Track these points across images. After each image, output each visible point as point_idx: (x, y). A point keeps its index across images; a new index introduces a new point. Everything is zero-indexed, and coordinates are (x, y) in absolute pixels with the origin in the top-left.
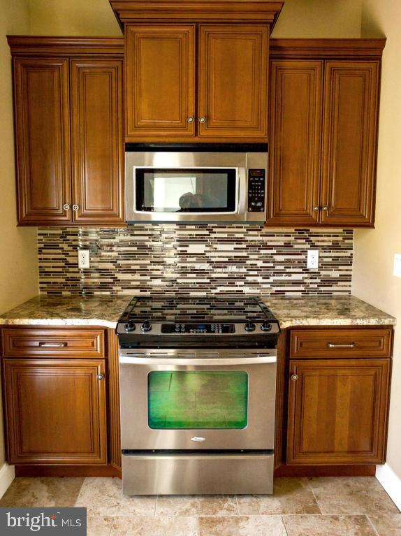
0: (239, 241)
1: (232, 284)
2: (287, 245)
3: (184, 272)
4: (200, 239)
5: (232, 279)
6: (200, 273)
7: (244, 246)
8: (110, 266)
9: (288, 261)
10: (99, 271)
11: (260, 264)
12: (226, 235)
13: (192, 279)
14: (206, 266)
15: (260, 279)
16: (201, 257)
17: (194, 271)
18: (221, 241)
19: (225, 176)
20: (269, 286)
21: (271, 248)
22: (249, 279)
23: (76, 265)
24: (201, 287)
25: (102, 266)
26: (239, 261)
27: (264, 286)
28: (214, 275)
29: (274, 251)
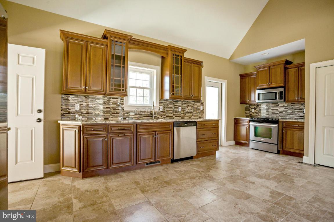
0: (286, 107)
1: (284, 116)
2: (298, 107)
3: (273, 113)
4: (277, 106)
5: (284, 115)
6: (277, 113)
7: (287, 108)
8: (258, 112)
9: (299, 111)
10: (255, 113)
11: (291, 112)
12: (282, 106)
13: (275, 115)
14: (278, 112)
15: (291, 115)
16: (277, 110)
17: (275, 113)
18: (281, 107)
19: (275, 93)
20: (293, 117)
21: (294, 108)
22: (288, 115)
23: (251, 112)
24: (277, 116)
25: (256, 112)
26: (286, 111)
27: (292, 117)
28: (280, 114)
29: (295, 109)
